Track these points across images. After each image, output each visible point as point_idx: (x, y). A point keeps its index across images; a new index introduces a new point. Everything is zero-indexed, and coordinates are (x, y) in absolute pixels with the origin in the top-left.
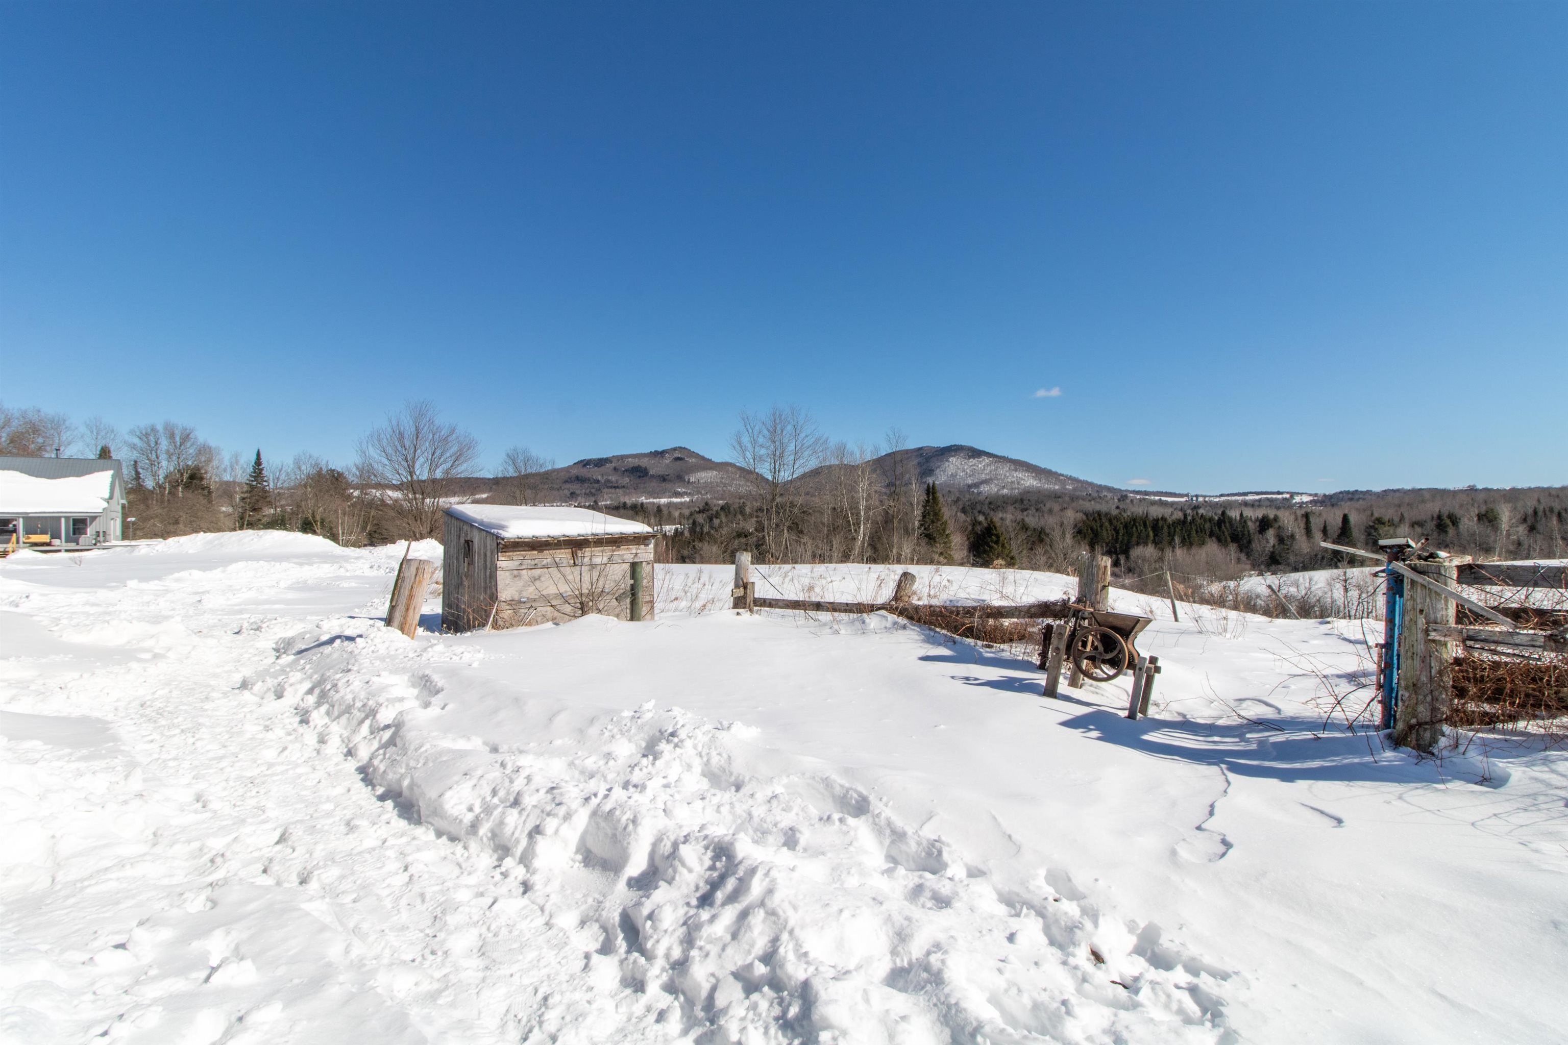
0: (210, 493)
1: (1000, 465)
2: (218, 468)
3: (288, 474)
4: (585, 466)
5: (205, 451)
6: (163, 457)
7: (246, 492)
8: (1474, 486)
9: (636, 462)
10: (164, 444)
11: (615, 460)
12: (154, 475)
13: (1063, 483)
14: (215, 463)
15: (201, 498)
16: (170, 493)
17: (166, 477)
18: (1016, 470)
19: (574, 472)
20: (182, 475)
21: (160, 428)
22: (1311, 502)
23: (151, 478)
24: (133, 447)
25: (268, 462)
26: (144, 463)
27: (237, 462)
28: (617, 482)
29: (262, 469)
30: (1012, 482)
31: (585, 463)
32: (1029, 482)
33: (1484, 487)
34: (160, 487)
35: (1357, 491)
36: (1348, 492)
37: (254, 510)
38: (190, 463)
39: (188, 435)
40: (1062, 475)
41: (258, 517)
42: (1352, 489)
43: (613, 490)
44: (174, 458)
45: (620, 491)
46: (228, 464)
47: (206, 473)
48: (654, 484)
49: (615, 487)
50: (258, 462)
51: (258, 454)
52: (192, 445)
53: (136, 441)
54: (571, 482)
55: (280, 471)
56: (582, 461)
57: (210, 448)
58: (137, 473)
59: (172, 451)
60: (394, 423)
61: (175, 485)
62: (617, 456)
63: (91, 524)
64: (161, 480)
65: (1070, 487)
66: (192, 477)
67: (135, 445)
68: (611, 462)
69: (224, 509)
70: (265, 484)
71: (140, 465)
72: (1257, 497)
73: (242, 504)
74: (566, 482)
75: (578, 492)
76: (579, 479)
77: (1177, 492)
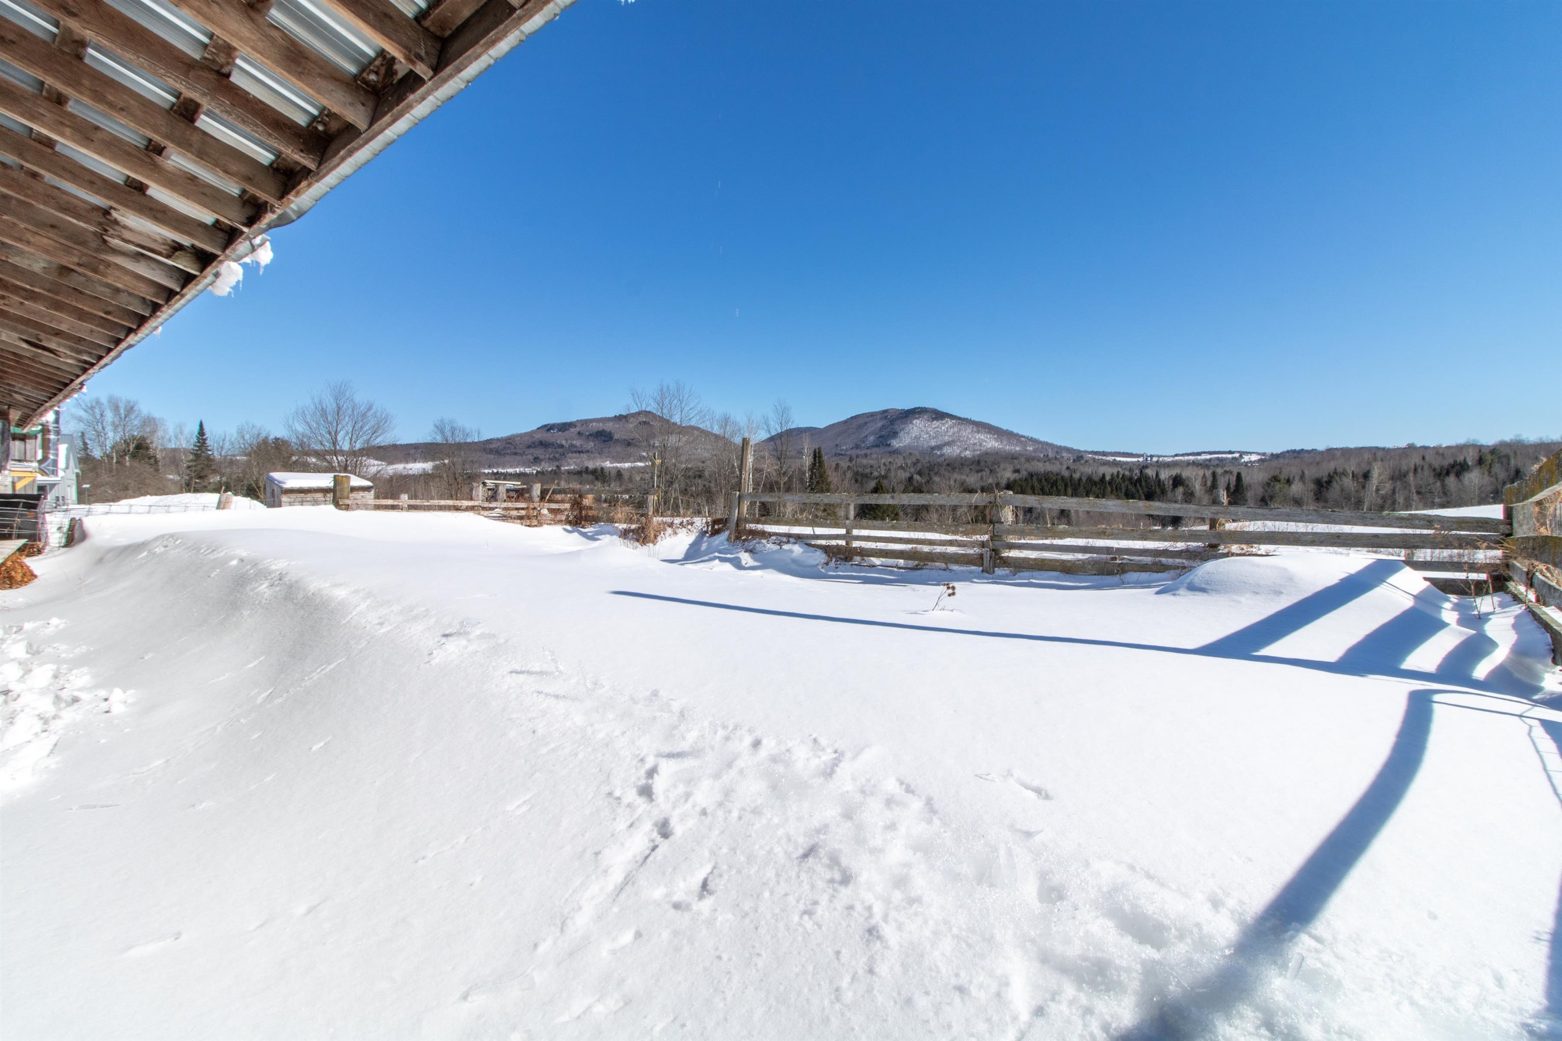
0: (156, 462)
1: (962, 427)
2: (163, 438)
3: (232, 444)
4: (548, 430)
5: (149, 421)
6: (109, 428)
7: (192, 461)
8: (1413, 444)
9: (601, 426)
10: (109, 416)
11: (579, 425)
12: (103, 445)
13: (1024, 444)
14: (160, 433)
15: (148, 467)
16: (117, 462)
17: (113, 448)
18: (978, 432)
19: (538, 436)
20: (128, 445)
21: (104, 400)
22: (1259, 461)
23: (99, 449)
24: (80, 420)
25: (211, 433)
26: (90, 434)
27: (181, 433)
28: (581, 447)
29: (205, 440)
30: (975, 444)
31: (548, 428)
32: (991, 443)
33: (1422, 445)
34: (108, 456)
35: (1302, 450)
36: (1294, 451)
37: (200, 477)
38: (135, 434)
39: (132, 408)
40: (1023, 437)
41: (205, 484)
42: (1298, 448)
43: (577, 455)
44: (120, 429)
45: (585, 456)
46: (172, 434)
47: (152, 443)
48: (619, 449)
49: (579, 452)
50: (202, 432)
51: (201, 425)
52: (136, 417)
53: (82, 413)
54: (535, 447)
55: (224, 440)
56: (545, 426)
57: (154, 419)
58: (85, 444)
59: (118, 423)
60: (317, 401)
61: (122, 454)
62: (582, 421)
63: (51, 490)
64: (109, 450)
65: (1030, 448)
66: (139, 447)
67: (80, 417)
68: (575, 426)
69: (171, 477)
70: (210, 453)
71: (87, 436)
72: (1208, 457)
73: (188, 472)
74: (529, 447)
75: (541, 457)
76: (543, 444)
77: (1134, 453)
